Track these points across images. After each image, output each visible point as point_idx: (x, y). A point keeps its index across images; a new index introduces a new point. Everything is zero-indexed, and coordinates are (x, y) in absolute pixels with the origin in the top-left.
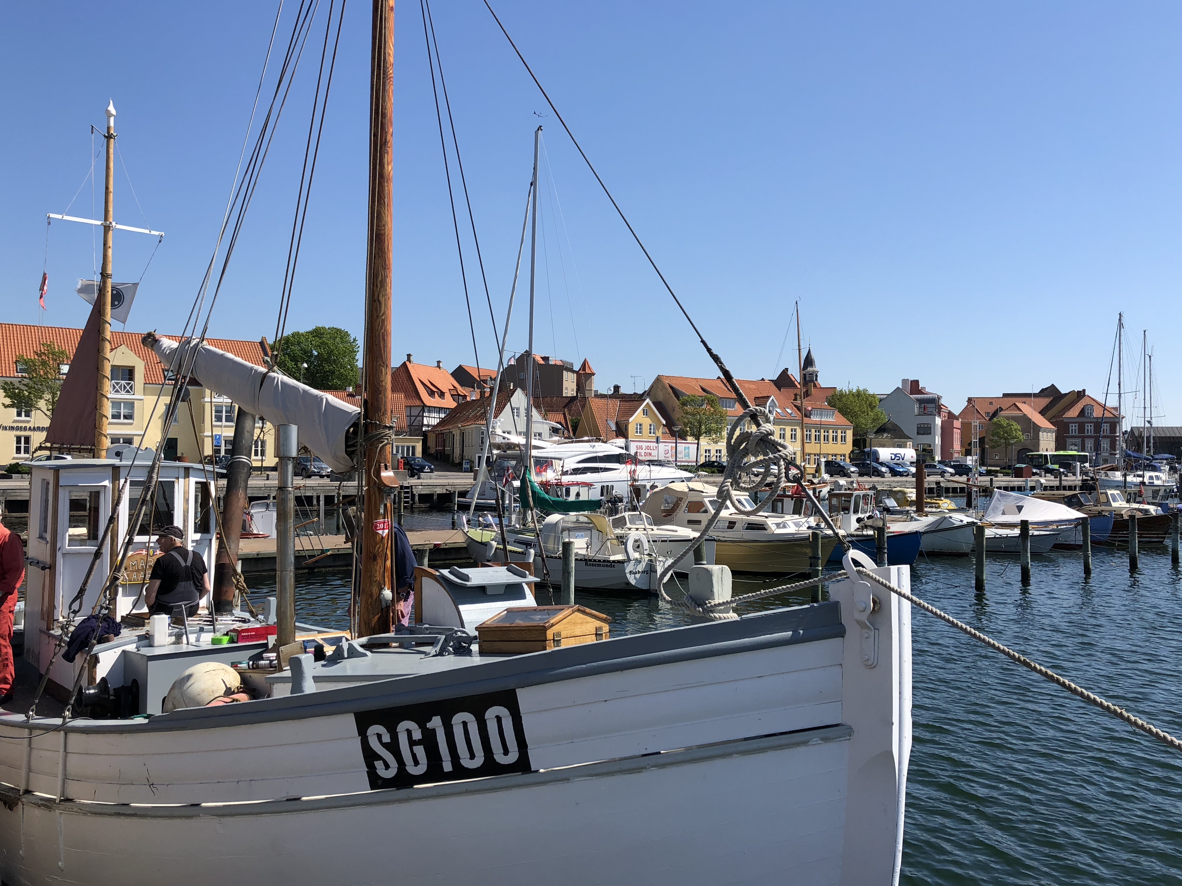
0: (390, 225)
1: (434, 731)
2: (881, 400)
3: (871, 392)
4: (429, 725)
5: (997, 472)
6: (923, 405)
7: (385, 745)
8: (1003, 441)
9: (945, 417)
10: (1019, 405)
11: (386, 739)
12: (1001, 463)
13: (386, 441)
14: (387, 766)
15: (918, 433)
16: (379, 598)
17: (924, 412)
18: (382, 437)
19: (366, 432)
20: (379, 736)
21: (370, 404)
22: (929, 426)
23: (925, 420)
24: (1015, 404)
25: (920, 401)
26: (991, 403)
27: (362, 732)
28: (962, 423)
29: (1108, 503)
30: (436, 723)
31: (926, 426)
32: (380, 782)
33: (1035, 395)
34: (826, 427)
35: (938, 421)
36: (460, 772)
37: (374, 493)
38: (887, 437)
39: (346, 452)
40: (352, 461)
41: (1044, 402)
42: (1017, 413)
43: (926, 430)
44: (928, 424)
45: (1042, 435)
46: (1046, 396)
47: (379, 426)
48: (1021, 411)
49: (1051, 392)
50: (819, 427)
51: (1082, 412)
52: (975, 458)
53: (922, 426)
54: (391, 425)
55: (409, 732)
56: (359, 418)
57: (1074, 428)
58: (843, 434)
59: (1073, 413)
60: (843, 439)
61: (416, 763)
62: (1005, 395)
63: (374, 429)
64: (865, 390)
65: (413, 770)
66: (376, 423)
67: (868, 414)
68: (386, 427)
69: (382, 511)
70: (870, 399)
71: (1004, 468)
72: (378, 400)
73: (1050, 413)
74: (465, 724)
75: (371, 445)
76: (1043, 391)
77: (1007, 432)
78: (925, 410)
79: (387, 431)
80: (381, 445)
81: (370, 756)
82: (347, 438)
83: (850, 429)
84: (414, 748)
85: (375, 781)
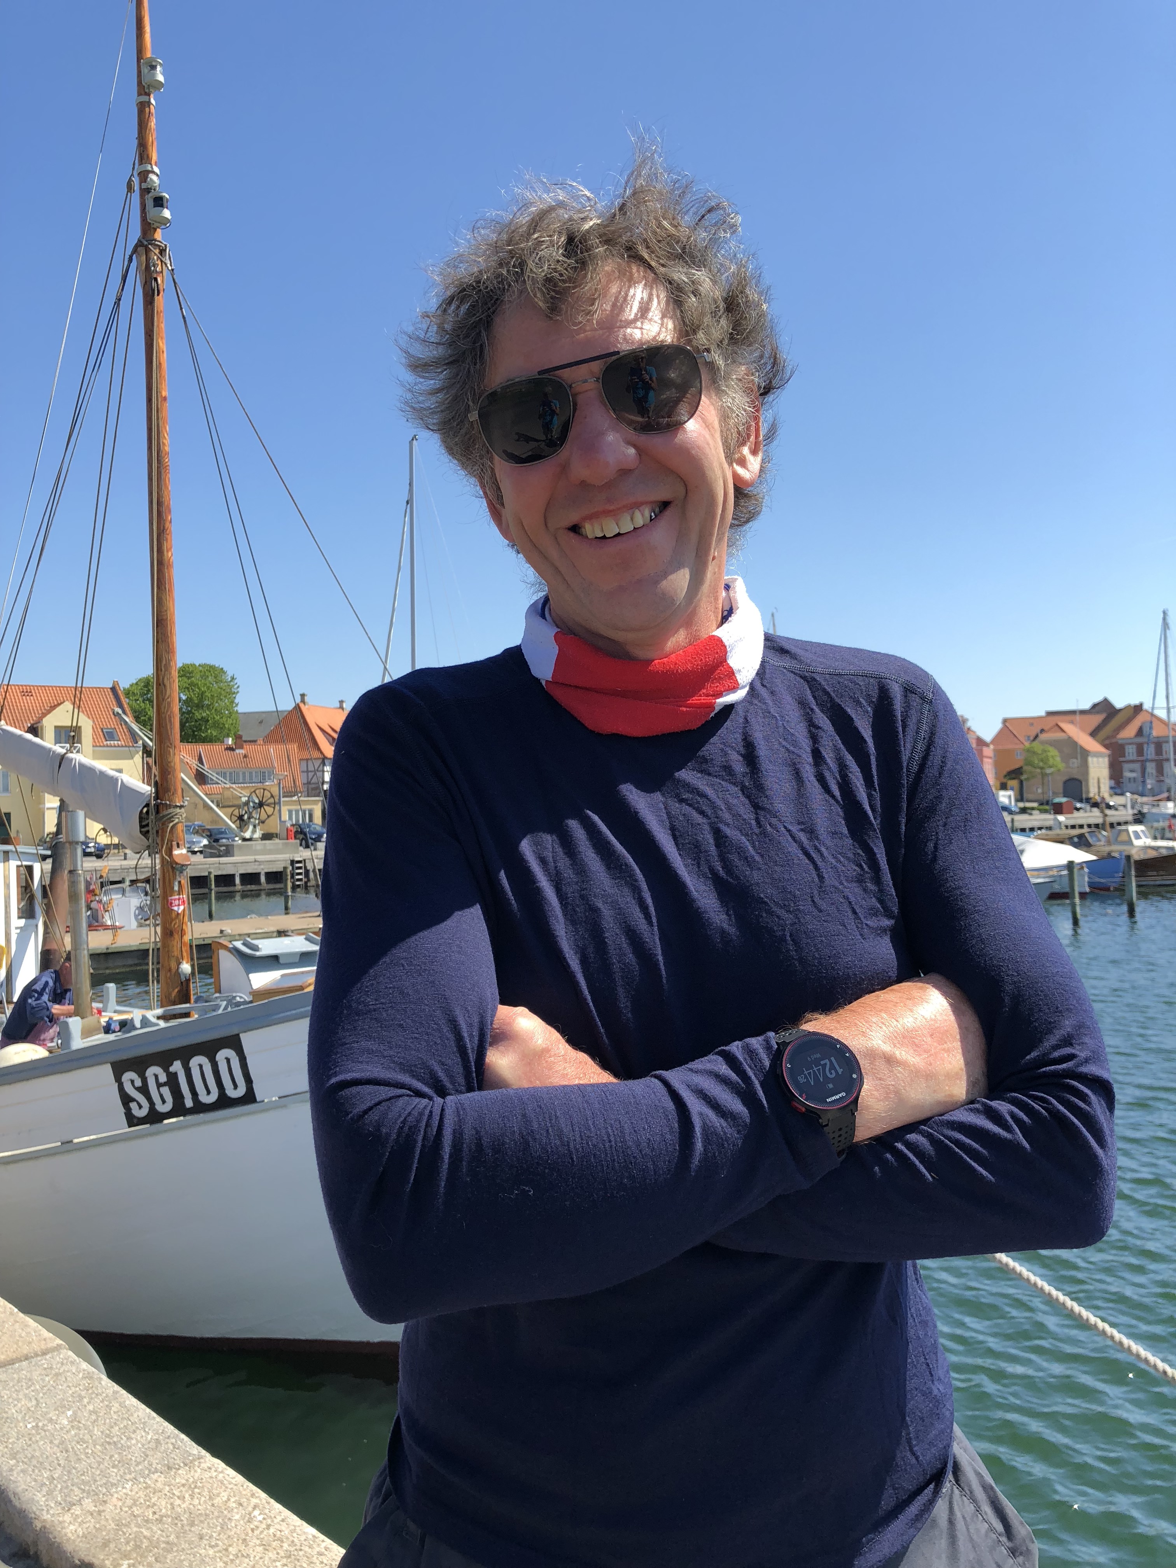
0: (172, 610)
1: (176, 1073)
4: (172, 1069)
5: (1033, 809)
7: (138, 1089)
8: (1038, 770)
10: (1063, 725)
11: (138, 1083)
12: (1041, 797)
13: (177, 820)
14: (140, 1107)
16: (178, 973)
18: (171, 818)
19: (158, 812)
20: (132, 1082)
21: (159, 785)
24: (1057, 725)
26: (1032, 724)
27: (118, 1079)
28: (995, 750)
29: (1130, 843)
30: (177, 1067)
32: (135, 1121)
33: (1083, 712)
36: (200, 1108)
37: (168, 871)
39: (141, 832)
40: (148, 840)
41: (1096, 720)
42: (1059, 735)
45: (1092, 761)
46: (1098, 713)
47: (168, 807)
48: (1063, 731)
49: (1105, 708)
51: (1140, 732)
52: (1010, 793)
54: (182, 804)
55: (156, 1076)
56: (150, 800)
57: (1131, 752)
59: (1129, 732)
61: (164, 1102)
62: (1050, 714)
63: (165, 808)
65: (162, 1108)
66: (166, 804)
68: (177, 806)
69: (176, 888)
71: (1042, 804)
72: (167, 782)
73: (1103, 733)
74: (201, 1066)
75: (163, 824)
76: (1095, 706)
77: (1042, 761)
79: (178, 810)
80: (171, 824)
81: (126, 1100)
82: (141, 819)
84: (161, 1089)
85: (132, 1120)
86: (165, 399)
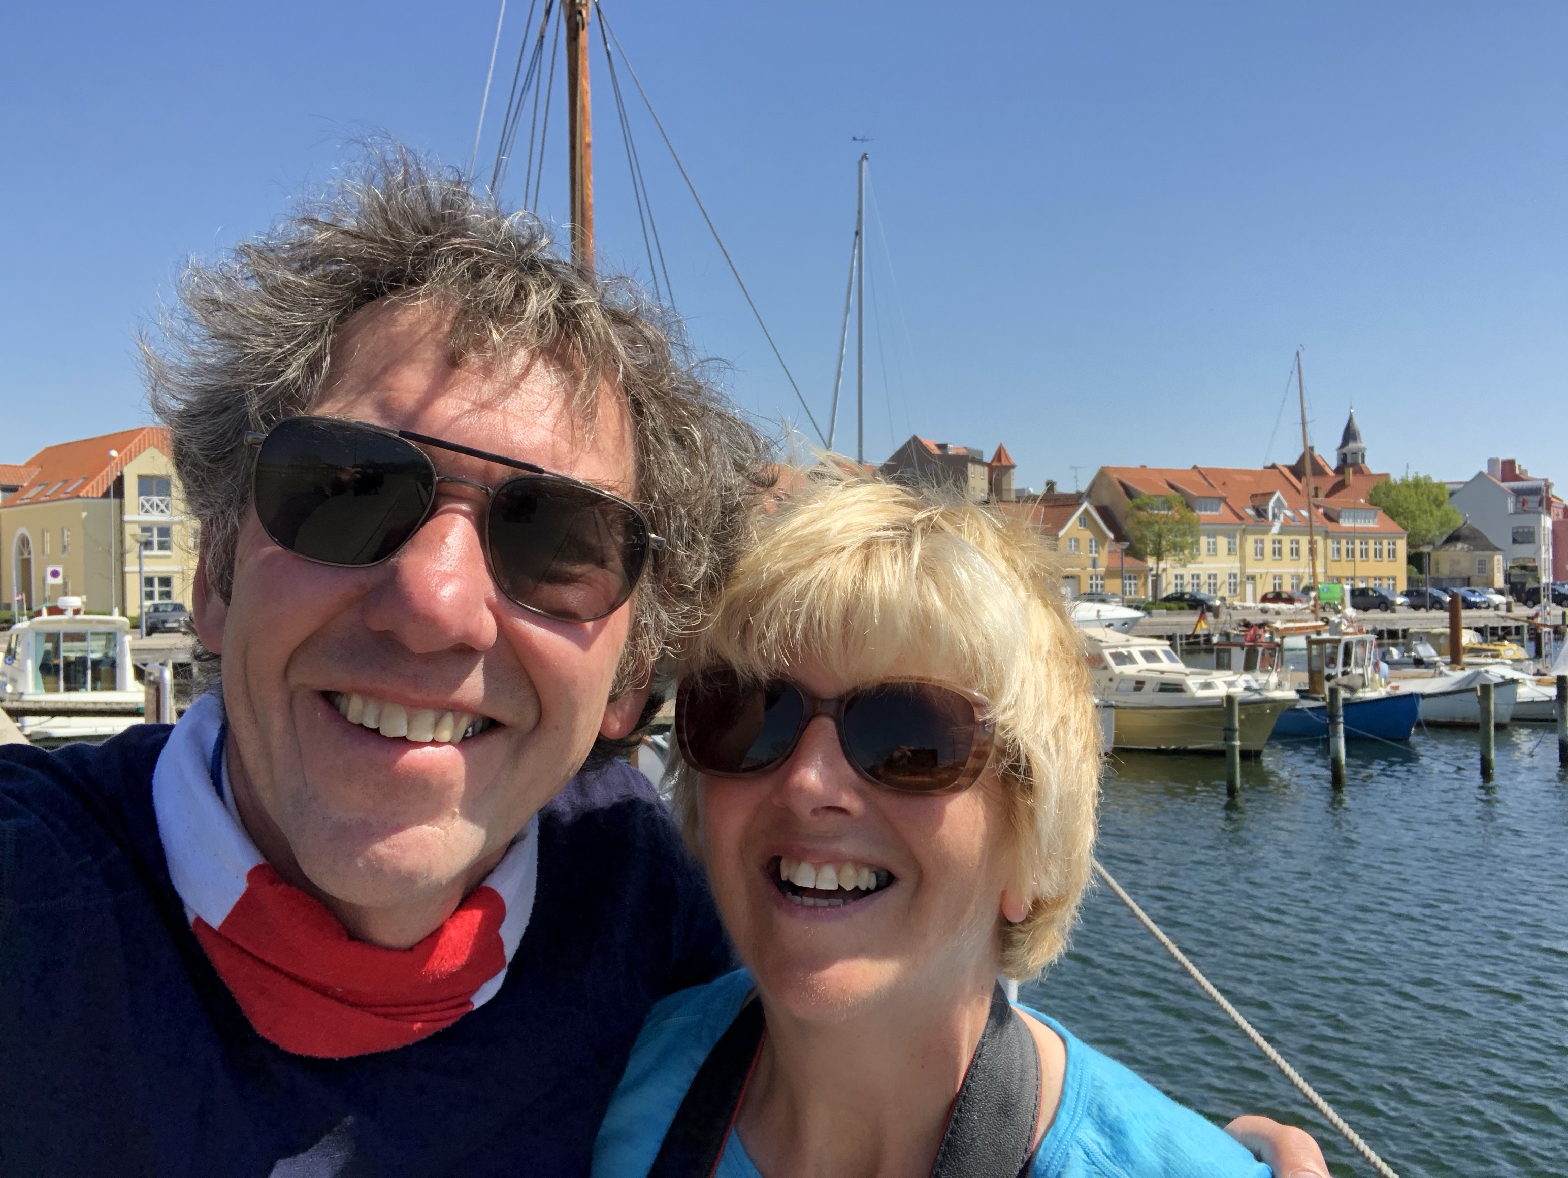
2: (1452, 494)
3: (1436, 480)
6: (1521, 498)
9: (1558, 515)
15: (1515, 541)
17: (1522, 508)
22: (1531, 530)
23: (1523, 521)
25: (1518, 493)
31: (1526, 530)
34: (1365, 536)
35: (1547, 522)
38: (1463, 549)
43: (1525, 536)
44: (1529, 527)
50: (1351, 536)
53: (1521, 530)
58: (1392, 547)
60: (1392, 554)
64: (1428, 478)
67: (1432, 515)
70: (1435, 490)
78: (1523, 505)
83: (1402, 538)
86: (588, 145)
